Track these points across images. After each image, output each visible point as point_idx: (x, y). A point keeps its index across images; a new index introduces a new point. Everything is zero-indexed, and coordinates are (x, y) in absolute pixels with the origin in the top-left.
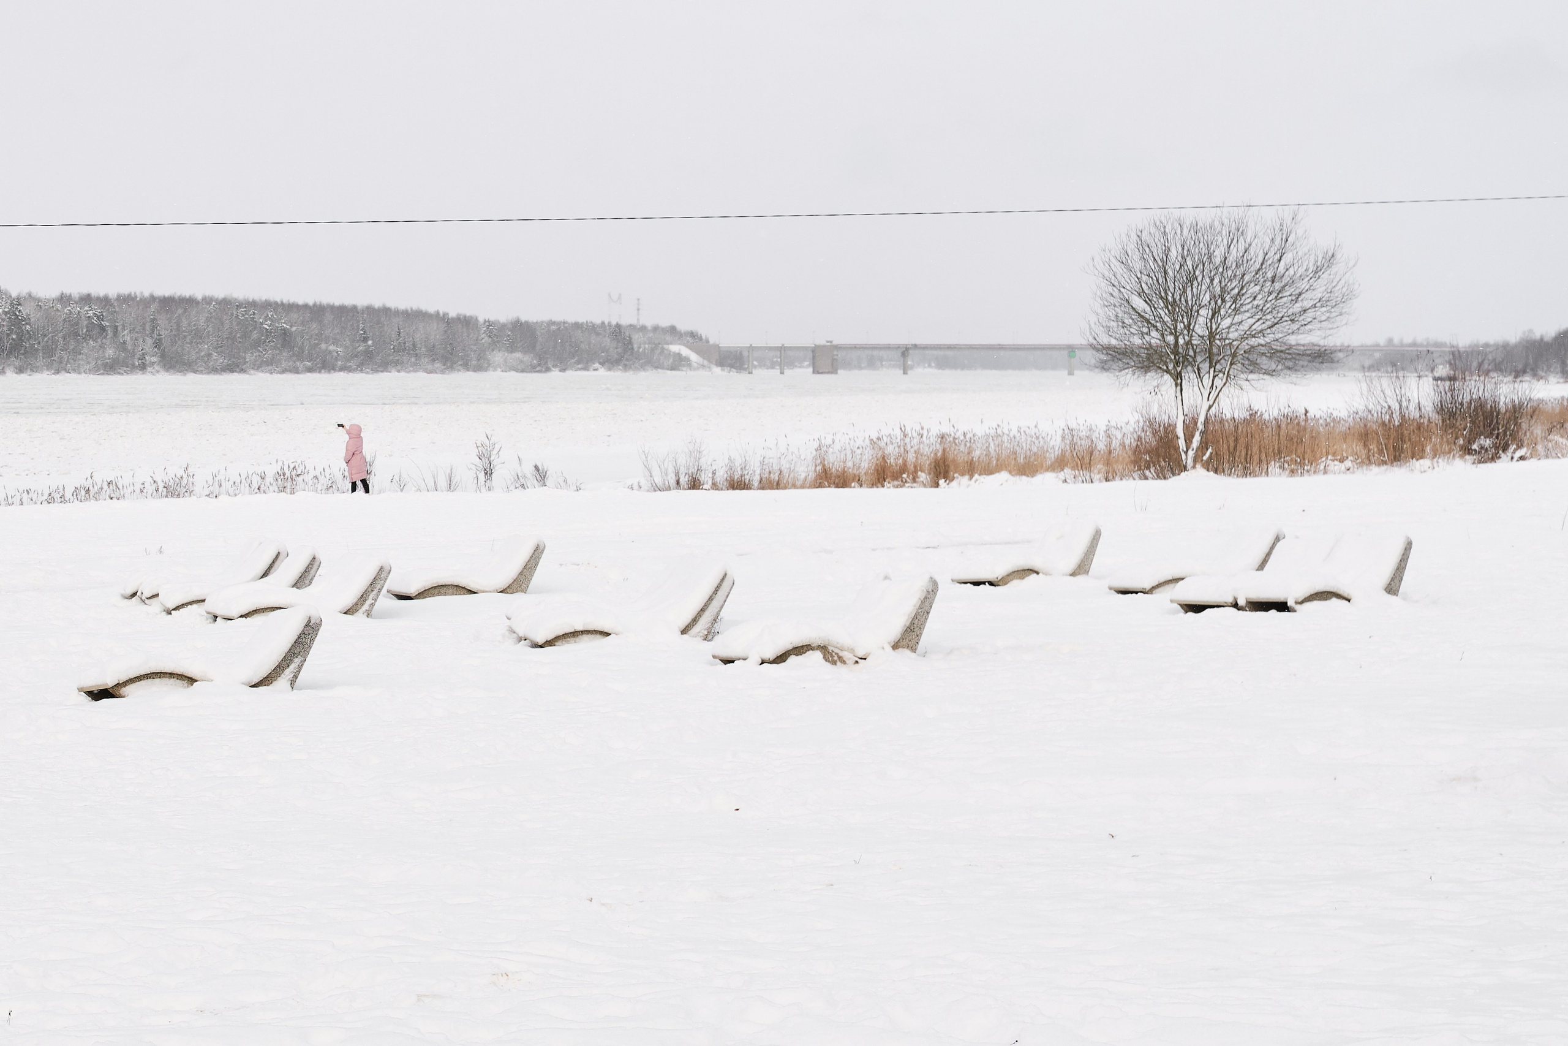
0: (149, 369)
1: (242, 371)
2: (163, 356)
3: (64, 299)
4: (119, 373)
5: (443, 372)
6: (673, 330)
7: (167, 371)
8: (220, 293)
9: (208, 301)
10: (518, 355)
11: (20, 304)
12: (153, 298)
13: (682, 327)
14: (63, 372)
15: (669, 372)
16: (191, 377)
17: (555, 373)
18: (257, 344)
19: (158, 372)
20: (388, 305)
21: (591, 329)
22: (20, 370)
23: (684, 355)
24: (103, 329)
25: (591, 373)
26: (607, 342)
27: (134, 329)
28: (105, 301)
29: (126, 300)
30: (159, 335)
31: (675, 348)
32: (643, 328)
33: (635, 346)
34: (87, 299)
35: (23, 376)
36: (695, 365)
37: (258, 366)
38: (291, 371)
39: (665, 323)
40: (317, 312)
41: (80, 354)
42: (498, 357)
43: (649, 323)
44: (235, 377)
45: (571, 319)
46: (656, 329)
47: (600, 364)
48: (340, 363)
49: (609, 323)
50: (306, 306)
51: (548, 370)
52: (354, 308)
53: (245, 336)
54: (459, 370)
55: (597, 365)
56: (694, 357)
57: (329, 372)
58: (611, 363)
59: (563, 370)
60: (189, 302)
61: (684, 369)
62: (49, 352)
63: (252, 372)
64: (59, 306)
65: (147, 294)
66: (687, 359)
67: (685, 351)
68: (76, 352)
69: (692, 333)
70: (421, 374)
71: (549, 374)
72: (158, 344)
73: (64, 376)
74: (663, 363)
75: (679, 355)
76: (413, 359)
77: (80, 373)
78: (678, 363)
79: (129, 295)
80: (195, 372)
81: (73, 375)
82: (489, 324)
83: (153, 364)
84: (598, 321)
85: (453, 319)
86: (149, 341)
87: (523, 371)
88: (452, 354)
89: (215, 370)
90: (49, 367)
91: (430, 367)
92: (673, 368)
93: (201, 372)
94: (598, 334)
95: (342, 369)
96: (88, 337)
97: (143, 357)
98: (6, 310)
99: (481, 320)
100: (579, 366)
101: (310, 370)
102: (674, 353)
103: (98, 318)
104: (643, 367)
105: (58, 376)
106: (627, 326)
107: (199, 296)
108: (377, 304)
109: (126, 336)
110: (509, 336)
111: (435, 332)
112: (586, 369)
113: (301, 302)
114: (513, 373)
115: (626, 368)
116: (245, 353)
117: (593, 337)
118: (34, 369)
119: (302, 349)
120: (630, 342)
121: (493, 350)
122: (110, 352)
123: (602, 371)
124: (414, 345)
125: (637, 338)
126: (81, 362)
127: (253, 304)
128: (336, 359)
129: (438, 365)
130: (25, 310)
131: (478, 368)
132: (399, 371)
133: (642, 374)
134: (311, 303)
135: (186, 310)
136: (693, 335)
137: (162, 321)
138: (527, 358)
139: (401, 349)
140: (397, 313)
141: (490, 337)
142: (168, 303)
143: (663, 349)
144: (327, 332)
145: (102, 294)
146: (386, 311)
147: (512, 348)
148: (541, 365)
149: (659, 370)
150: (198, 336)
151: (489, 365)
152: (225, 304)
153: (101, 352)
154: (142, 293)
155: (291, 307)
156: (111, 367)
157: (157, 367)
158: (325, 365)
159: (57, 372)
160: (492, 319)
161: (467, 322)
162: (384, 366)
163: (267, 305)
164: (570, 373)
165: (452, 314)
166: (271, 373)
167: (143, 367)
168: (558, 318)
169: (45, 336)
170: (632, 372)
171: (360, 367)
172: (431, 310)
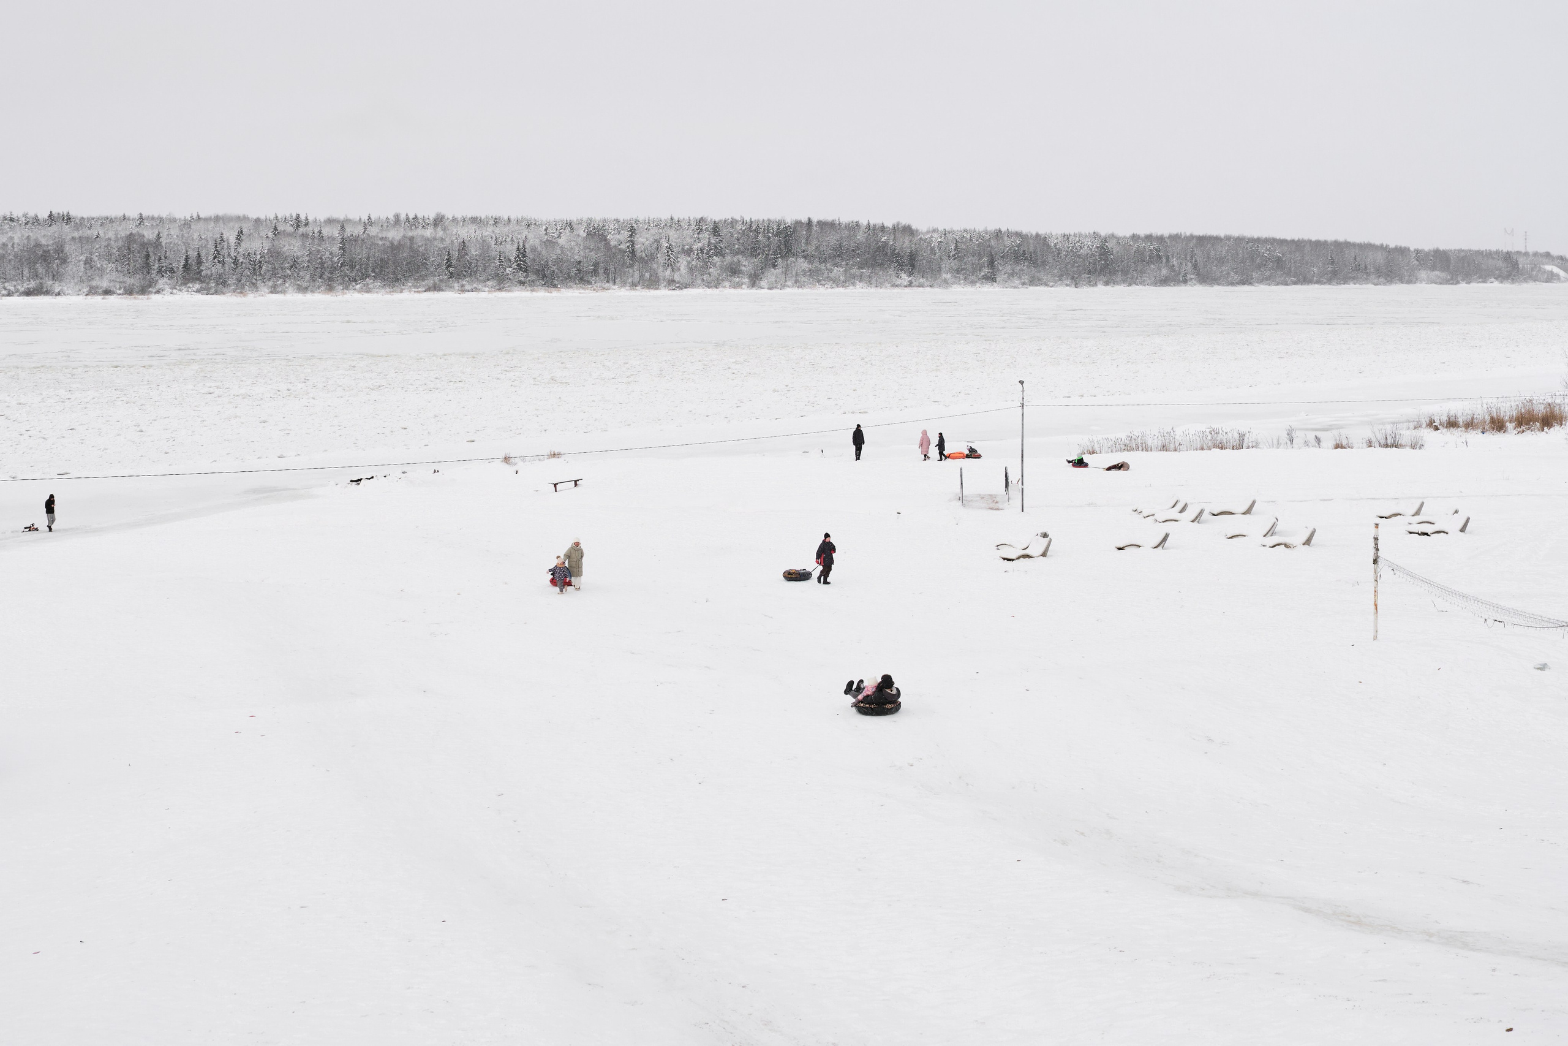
0: (1189, 283)
1: (1251, 284)
2: (1198, 274)
3: (1135, 238)
4: (1170, 285)
5: (1384, 284)
6: (1548, 255)
7: (1201, 284)
8: (1235, 233)
9: (1228, 238)
10: (1437, 273)
11: (1106, 242)
12: (1192, 237)
13: (1555, 252)
14: (1134, 285)
15: (1544, 284)
16: (1216, 288)
17: (1463, 285)
18: (1259, 267)
19: (1195, 285)
20: (1348, 240)
21: (1490, 254)
22: (1107, 283)
23: (1555, 272)
24: (1159, 257)
25: (1488, 285)
26: (1500, 264)
27: (1180, 257)
28: (1161, 239)
29: (1175, 238)
30: (1196, 261)
31: (1548, 268)
32: (1526, 254)
33: (1520, 266)
34: (1149, 238)
35: (1109, 288)
36: (1563, 279)
37: (1261, 281)
38: (1282, 284)
39: (1542, 250)
40: (1298, 245)
41: (1145, 273)
42: (1423, 274)
43: (1531, 250)
44: (1246, 288)
45: (1475, 248)
46: (1536, 254)
47: (1495, 278)
48: (1315, 278)
49: (1502, 250)
50: (1293, 241)
51: (1458, 283)
52: (1326, 242)
53: (1253, 260)
54: (1396, 283)
55: (1492, 279)
56: (1562, 273)
57: (1308, 284)
58: (1503, 277)
59: (1468, 283)
60: (1216, 239)
61: (1555, 282)
62: (1125, 272)
63: (1257, 284)
64: (1131, 243)
65: (1188, 234)
66: (1558, 276)
67: (1556, 270)
68: (1142, 272)
69: (1561, 257)
70: (1371, 286)
71: (1458, 286)
72: (1195, 266)
73: (1134, 288)
74: (1540, 278)
75: (1552, 272)
76: (1365, 276)
77: (1145, 286)
78: (1551, 277)
79: (1177, 235)
80: (1219, 285)
81: (1141, 287)
82: (1417, 252)
83: (1191, 279)
84: (1494, 249)
85: (1393, 249)
86: (1190, 264)
87: (1440, 284)
88: (1391, 272)
89: (1232, 284)
90: (1124, 281)
91: (1376, 281)
92: (1547, 281)
93: (1223, 285)
94: (1493, 258)
95: (1318, 282)
96: (1150, 262)
97: (1185, 275)
98: (1098, 246)
99: (1412, 249)
100: (1480, 280)
101: (1295, 283)
102: (1548, 271)
103: (1156, 250)
104: (1525, 280)
105: (1130, 288)
106: (1515, 252)
107: (1222, 235)
108: (1341, 239)
109: (1175, 262)
110: (1431, 260)
111: (1380, 258)
112: (1485, 282)
113: (1289, 238)
114: (1434, 285)
115: (1513, 281)
116: (1252, 272)
117: (1490, 260)
118: (1115, 283)
119: (1290, 269)
120: (1517, 264)
121: (1420, 269)
122: (1164, 272)
123: (1496, 284)
124: (1366, 267)
125: (1522, 261)
126: (1146, 279)
127: (1258, 240)
128: (1313, 276)
129: (1381, 280)
130: (1111, 245)
131: (1409, 282)
132: (1355, 284)
133: (1525, 285)
134: (1296, 239)
135: (1213, 245)
136: (1562, 258)
137: (1198, 252)
138: (1443, 275)
139: (1358, 268)
140: (1354, 245)
141: (1418, 260)
142: (1202, 240)
143: (1540, 267)
144: (1307, 258)
145: (1159, 234)
146: (1347, 244)
147: (1433, 268)
148: (1453, 280)
149: (1537, 283)
150: (1221, 261)
151: (1417, 279)
152: (1239, 240)
153: (1158, 272)
154: (1185, 233)
155: (1283, 242)
156: (1165, 282)
157: (1195, 282)
158: (1305, 280)
159: (1130, 285)
160: (1420, 248)
161: (1402, 251)
162: (1345, 280)
163: (1267, 241)
164: (1473, 285)
165: (1392, 245)
166: (1269, 285)
167: (1185, 282)
168: (1465, 247)
169: (1123, 261)
170: (1517, 284)
171: (1329, 281)
172: (1378, 242)
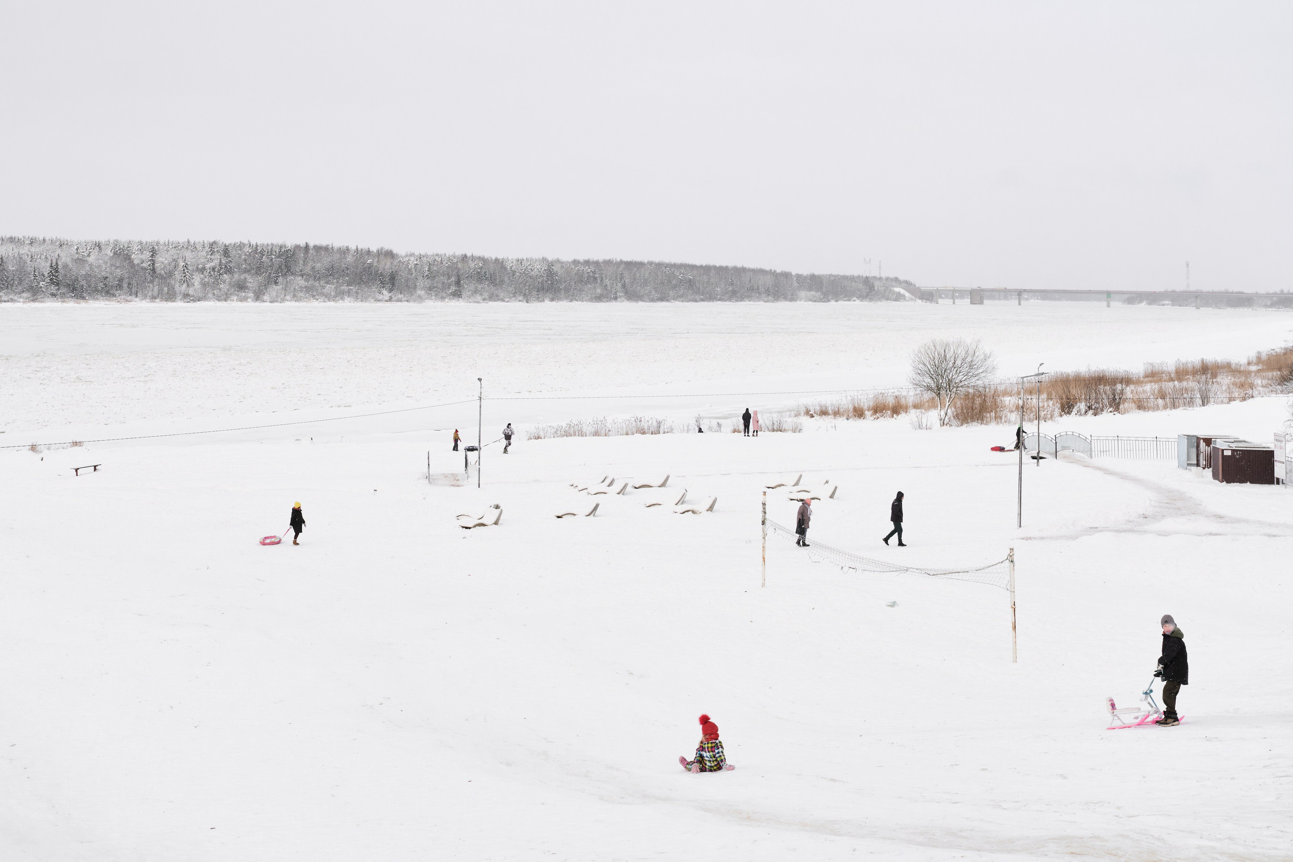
0: (619, 299)
1: (668, 300)
2: (626, 293)
3: (575, 262)
4: (603, 301)
5: (773, 301)
6: (896, 279)
7: (628, 300)
8: (657, 260)
9: (651, 263)
10: (813, 293)
11: (553, 266)
12: (621, 262)
13: (901, 278)
14: (574, 301)
15: (894, 302)
16: (641, 303)
17: (833, 303)
18: (675, 287)
19: (623, 301)
20: (745, 266)
21: (852, 279)
22: (552, 300)
23: (902, 293)
24: (595, 278)
25: (851, 303)
26: (861, 286)
27: (611, 279)
28: (597, 263)
29: (608, 263)
30: (624, 282)
31: (897, 289)
32: (880, 279)
33: (876, 288)
34: (587, 263)
35: (554, 303)
36: (908, 299)
37: (675, 299)
38: (692, 301)
39: (892, 276)
40: (707, 269)
41: (583, 291)
42: (803, 294)
43: (884, 276)
44: (664, 304)
45: (842, 273)
46: (887, 279)
47: (857, 298)
48: (719, 296)
49: (862, 276)
50: (701, 267)
51: (829, 301)
52: (726, 268)
53: (669, 282)
54: (781, 301)
55: (855, 298)
56: (907, 294)
57: (713, 301)
58: (862, 297)
59: (837, 301)
60: (641, 264)
61: (902, 300)
62: (567, 290)
63: (672, 301)
64: (573, 267)
65: (618, 260)
66: (904, 296)
67: (902, 291)
68: (581, 290)
69: (906, 281)
70: (762, 303)
71: (829, 303)
72: (624, 286)
73: (575, 303)
74: (891, 298)
75: (899, 293)
76: (757, 295)
77: (583, 301)
78: (899, 297)
79: (609, 260)
80: (643, 301)
81: (580, 303)
82: (798, 276)
83: (621, 297)
84: (856, 274)
85: (779, 274)
86: (619, 285)
87: (815, 301)
88: (778, 292)
89: (653, 300)
90: (567, 298)
91: (766, 299)
92: (896, 300)
93: (646, 301)
94: (856, 282)
95: (720, 300)
96: (588, 282)
97: (616, 293)
98: (546, 268)
99: (794, 274)
100: (846, 299)
101: (703, 300)
102: (897, 292)
103: (593, 272)
104: (880, 299)
105: (571, 303)
106: (872, 277)
107: (646, 261)
108: (739, 265)
109: (607, 282)
110: (808, 282)
111: (769, 281)
112: (849, 300)
113: (698, 264)
114: (810, 302)
115: (871, 300)
116: (669, 291)
117: (853, 283)
118: (559, 299)
119: (699, 289)
120: (873, 287)
121: (800, 290)
122: (599, 291)
123: (858, 302)
124: (758, 287)
125: (877, 284)
126: (584, 296)
127: (674, 266)
128: (717, 295)
129: (770, 298)
130: (556, 268)
131: (792, 300)
132: (749, 301)
133: (879, 303)
134: (704, 265)
135: (638, 269)
136: (906, 282)
137: (626, 274)
138: (818, 294)
139: (751, 289)
140: (750, 270)
141: (798, 283)
142: (629, 265)
143: (891, 290)
144: (712, 280)
145: (595, 259)
146: (743, 270)
147: (810, 289)
148: (825, 298)
149: (889, 301)
150: (646, 283)
151: (798, 298)
152: (659, 265)
153: (594, 291)
154: (616, 259)
155: (693, 267)
156: (599, 298)
157: (623, 299)
158: (711, 297)
159: (571, 301)
160: (800, 273)
161: (787, 275)
162: (742, 299)
163: (682, 266)
164: (840, 302)
165: (778, 271)
166: (683, 302)
167: (616, 299)
168: (834, 273)
169: (565, 282)
170: (873, 302)
171: (730, 299)
172: (767, 268)
